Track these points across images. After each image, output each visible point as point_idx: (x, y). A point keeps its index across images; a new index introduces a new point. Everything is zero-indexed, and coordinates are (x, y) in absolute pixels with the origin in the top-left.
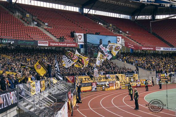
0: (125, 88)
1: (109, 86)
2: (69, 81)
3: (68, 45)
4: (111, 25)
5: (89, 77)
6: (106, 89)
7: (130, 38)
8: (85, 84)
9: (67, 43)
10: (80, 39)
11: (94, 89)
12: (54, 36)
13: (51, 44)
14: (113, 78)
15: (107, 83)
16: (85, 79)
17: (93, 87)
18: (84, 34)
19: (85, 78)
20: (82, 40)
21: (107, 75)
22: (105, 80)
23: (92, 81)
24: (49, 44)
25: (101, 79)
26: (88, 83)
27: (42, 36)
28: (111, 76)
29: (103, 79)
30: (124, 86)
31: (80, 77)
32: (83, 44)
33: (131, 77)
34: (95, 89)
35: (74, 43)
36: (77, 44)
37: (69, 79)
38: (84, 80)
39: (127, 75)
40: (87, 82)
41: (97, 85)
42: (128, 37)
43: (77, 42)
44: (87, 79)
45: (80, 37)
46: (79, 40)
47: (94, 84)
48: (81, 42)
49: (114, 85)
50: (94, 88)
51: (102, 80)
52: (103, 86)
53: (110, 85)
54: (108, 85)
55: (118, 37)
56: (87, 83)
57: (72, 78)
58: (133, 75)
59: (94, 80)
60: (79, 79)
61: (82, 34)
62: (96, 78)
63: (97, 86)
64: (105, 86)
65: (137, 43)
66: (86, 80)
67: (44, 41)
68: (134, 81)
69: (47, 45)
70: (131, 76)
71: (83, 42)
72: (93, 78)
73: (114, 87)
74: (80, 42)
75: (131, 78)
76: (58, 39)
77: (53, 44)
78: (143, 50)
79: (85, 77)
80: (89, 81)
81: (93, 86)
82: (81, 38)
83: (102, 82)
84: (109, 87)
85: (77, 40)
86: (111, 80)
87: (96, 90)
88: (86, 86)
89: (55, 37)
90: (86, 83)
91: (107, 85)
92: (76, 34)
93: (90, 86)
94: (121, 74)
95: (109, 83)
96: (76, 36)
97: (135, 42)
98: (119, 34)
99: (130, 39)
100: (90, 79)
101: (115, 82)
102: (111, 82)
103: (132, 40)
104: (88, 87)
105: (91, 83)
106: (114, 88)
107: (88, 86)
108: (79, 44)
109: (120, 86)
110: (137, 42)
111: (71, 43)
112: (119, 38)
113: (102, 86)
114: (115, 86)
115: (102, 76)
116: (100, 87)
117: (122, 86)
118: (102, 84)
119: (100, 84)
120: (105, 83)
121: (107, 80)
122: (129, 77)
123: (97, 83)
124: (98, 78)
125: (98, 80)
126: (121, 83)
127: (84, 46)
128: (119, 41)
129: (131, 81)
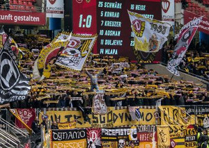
0: (183, 146)
1: (139, 140)
2: (19, 124)
3: (17, 19)
5: (76, 113)
8: (68, 131)
9: (14, 14)
10: (52, 3)
14: (149, 117)
15: (133, 130)
16: (68, 117)
17: (91, 143)
19: (66, 117)
20: (59, 4)
21: (133, 109)
22: (125, 123)
23: (87, 125)
25: (115, 121)
26: (76, 131)
28: (144, 110)
29: (119, 119)
30: (183, 140)
31: (51, 113)
32: (61, 16)
33: (204, 114)
34: (98, 147)
35: (34, 14)
36: (43, 17)
37: (19, 118)
38: (63, 120)
39: (190, 110)
40: (73, 128)
41: (104, 135)
43: (43, 11)
44: (72, 119)
46: (49, 4)
47: (93, 132)
48: (56, 12)
49: (153, 139)
50: (93, 145)
51: (118, 123)
52: (121, 141)
53: (142, 137)
54: (134, 136)
56: (72, 131)
57: (30, 116)
59: (94, 122)
60: (49, 119)
62: (98, 116)
63: (102, 140)
64: (127, 139)
66: (69, 121)
70: (203, 111)
71: (62, 12)
72: (90, 116)
73: (154, 143)
74: (52, 12)
75: (203, 118)
79: (67, 113)
80: (78, 126)
81: (91, 140)
83: (116, 128)
84: (138, 143)
85: (43, 5)
86: (145, 122)
88: (71, 139)
90: (69, 128)
91: (131, 138)
93: (81, 138)
94: (174, 108)
95: (138, 130)
100: (82, 120)
101: (156, 130)
102: (144, 129)
104: (75, 142)
105: (85, 130)
106: (153, 146)
107: (75, 139)
108: (49, 15)
109: (171, 140)
111: (27, 15)
112: (166, 1)
113: (118, 140)
114: (156, 140)
115: (116, 109)
116: (110, 143)
117: (177, 141)
118: (118, 134)
119: (111, 132)
120: (125, 130)
121: (131, 123)
122: (198, 114)
123: (103, 130)
124: (106, 116)
125: (106, 123)
126: (173, 133)
127: (63, 22)
128: (168, 9)
129: (202, 127)
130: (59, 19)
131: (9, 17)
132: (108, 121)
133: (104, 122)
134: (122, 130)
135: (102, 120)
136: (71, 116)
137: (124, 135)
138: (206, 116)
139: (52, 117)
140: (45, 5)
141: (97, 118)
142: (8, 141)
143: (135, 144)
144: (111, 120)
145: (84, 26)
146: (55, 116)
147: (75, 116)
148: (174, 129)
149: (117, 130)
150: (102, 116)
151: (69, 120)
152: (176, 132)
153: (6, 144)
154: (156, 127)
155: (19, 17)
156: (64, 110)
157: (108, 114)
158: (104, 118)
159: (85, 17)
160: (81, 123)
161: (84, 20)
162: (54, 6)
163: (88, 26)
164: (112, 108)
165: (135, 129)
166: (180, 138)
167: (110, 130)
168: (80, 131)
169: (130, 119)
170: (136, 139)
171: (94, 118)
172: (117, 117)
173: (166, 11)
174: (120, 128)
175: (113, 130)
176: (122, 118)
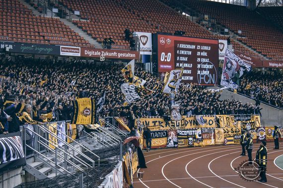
0: (233, 143)
1: (202, 138)
2: (121, 127)
3: (120, 55)
4: (206, 17)
5: (161, 120)
6: (196, 144)
7: (245, 44)
8: (154, 132)
9: (118, 52)
10: (144, 44)
11: (173, 143)
12: (92, 38)
13: (87, 53)
14: (211, 122)
16: (154, 122)
17: (170, 140)
18: (152, 34)
19: (153, 122)
20: (149, 45)
21: (199, 117)
22: (193, 127)
23: (168, 128)
24: (82, 52)
25: (186, 125)
26: (160, 132)
27: (68, 36)
28: (208, 118)
29: (189, 124)
30: (232, 138)
31: (143, 120)
32: (150, 53)
33: (247, 120)
34: (175, 143)
35: (131, 52)
36: (138, 54)
37: (121, 123)
38: (151, 124)
39: (237, 118)
40: (158, 130)
41: (179, 135)
42: (240, 41)
43: (138, 50)
44: (157, 124)
45: (144, 40)
46: (142, 46)
47: (172, 133)
48: (146, 51)
49: (212, 137)
50: (172, 141)
51: (188, 126)
52: (190, 139)
53: (205, 136)
54: (200, 135)
55: (220, 41)
56: (157, 132)
58: (249, 118)
59: (172, 126)
60: (142, 123)
61: (149, 35)
62: (175, 122)
63: (178, 138)
64: (195, 138)
65: (260, 55)
66: (155, 126)
67: (72, 46)
68: (251, 129)
69: (79, 55)
70: (246, 118)
71: (150, 51)
72: (170, 122)
73: (213, 140)
74: (144, 51)
75: (246, 124)
76: (100, 42)
77: (90, 53)
78: (270, 69)
79: (154, 119)
80: (162, 128)
81: (170, 138)
82: (146, 42)
83: (187, 130)
84: (202, 140)
85: (138, 46)
86: (208, 126)
87: (176, 145)
88: (156, 137)
89: (95, 38)
90: (155, 130)
91: (198, 137)
92: (137, 33)
93: (163, 137)
94: (227, 116)
95: (202, 131)
96: (137, 37)
97: (255, 52)
98: (222, 35)
99: (245, 46)
100: (164, 124)
101: (214, 131)
102: (206, 131)
103: (250, 47)
104: (159, 140)
105: (166, 131)
106: (212, 142)
107: (159, 137)
108: (141, 53)
109: (225, 138)
110: (260, 53)
111: (127, 52)
112: (222, 44)
113: (188, 138)
114: (214, 138)
115: (187, 117)
116: (183, 140)
117: (228, 139)
118: (188, 134)
119: (183, 133)
120: (193, 131)
121: (197, 127)
122: (243, 120)
123: (178, 131)
124: (180, 122)
125: (180, 126)
126: (226, 134)
127: (151, 57)
128: (223, 49)
129: (246, 129)
130: (149, 55)
131: (115, 54)
132: (182, 125)
133: (179, 126)
134: (191, 131)
135: (178, 124)
136: (157, 122)
137: (192, 135)
138: (248, 122)
139: (143, 122)
140: (139, 46)
141: (174, 123)
142: (113, 139)
143: (200, 141)
144: (184, 125)
145: (166, 60)
146: (146, 121)
147: (159, 122)
148: (226, 131)
149: (187, 131)
150: (178, 122)
151: (155, 124)
152: (228, 132)
153: (112, 141)
154: (214, 129)
155: (121, 54)
156: (152, 118)
157: (182, 121)
158: (179, 123)
159: (166, 54)
160: (163, 127)
161: (166, 56)
162: (145, 46)
163: (169, 61)
164: (185, 117)
165: (200, 131)
166: (230, 137)
167: (183, 131)
168: (162, 132)
169: (197, 124)
170: (201, 137)
171: (172, 123)
172: (188, 122)
173: (221, 50)
174: (190, 130)
175: (185, 131)
176: (191, 123)
